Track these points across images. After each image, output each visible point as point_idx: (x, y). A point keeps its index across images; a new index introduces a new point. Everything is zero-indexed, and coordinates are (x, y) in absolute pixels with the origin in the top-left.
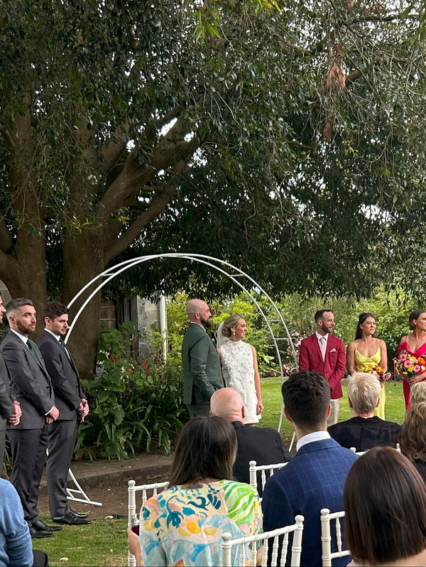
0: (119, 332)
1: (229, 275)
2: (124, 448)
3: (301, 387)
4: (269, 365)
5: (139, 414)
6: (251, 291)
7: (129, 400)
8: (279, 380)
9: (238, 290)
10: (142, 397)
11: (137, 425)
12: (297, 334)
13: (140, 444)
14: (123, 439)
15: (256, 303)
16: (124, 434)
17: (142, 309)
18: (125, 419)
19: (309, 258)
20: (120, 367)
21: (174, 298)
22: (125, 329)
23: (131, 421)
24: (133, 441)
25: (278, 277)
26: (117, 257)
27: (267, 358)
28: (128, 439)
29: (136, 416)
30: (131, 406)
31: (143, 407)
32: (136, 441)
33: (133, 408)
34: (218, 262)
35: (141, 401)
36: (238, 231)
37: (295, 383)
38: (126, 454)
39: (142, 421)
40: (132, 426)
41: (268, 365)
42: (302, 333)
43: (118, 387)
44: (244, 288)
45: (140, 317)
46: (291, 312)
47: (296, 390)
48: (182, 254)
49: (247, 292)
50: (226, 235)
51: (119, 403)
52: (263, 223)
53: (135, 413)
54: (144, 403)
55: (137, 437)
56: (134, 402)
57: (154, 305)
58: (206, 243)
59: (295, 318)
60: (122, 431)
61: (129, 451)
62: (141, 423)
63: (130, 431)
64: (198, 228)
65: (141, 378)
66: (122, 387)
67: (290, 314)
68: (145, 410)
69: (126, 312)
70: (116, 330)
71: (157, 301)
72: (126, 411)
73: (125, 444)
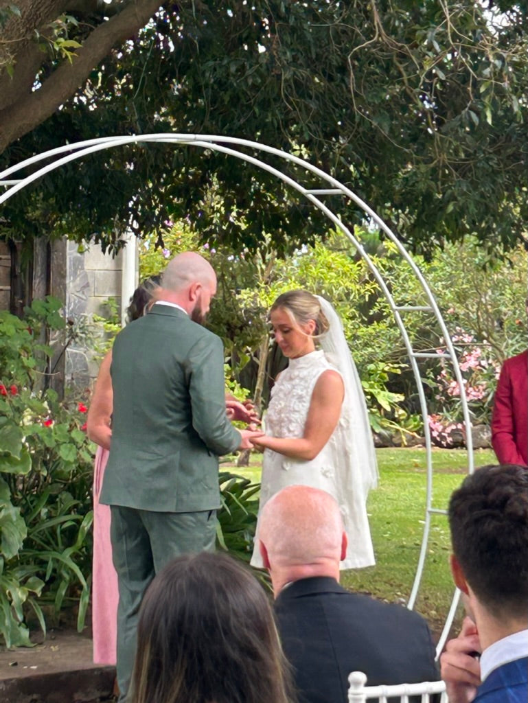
0: (23, 325)
1: (303, 190)
2: (20, 617)
3: (509, 510)
4: (390, 416)
5: (63, 532)
6: (356, 227)
7: (38, 496)
8: (413, 455)
9: (322, 226)
10: (71, 489)
11: (58, 561)
12: (467, 339)
13: (63, 609)
14: (19, 595)
15: (367, 257)
16: (23, 583)
17: (79, 264)
18: (28, 543)
19: (509, 151)
20: (19, 411)
21: (160, 243)
22: (36, 317)
23: (42, 549)
24: (45, 600)
25: (428, 196)
26: (27, 138)
27: (386, 399)
28: (32, 594)
29: (55, 539)
30: (44, 511)
31: (74, 516)
32: (53, 601)
33: (50, 517)
34: (277, 157)
35: (67, 500)
36: (331, 79)
37: (491, 497)
38: (25, 633)
39: (69, 551)
40: (43, 563)
41: (386, 414)
42: (479, 338)
43: (12, 462)
44: (337, 220)
45: (72, 285)
46: (451, 281)
47: (493, 517)
48: (192, 136)
49: (346, 230)
50: (300, 87)
51: (15, 503)
52: (395, 60)
53: (52, 531)
54: (76, 506)
55: (55, 590)
56: (52, 501)
57: (108, 257)
58: (250, 107)
59: (461, 298)
60: (18, 575)
61: (32, 625)
62: (66, 556)
63: (38, 575)
64: (233, 69)
65: (72, 441)
66: (24, 461)
67: (446, 287)
68: (79, 522)
69: (38, 270)
70: (16, 319)
71: (118, 247)
72: (32, 525)
73: (26, 607)
